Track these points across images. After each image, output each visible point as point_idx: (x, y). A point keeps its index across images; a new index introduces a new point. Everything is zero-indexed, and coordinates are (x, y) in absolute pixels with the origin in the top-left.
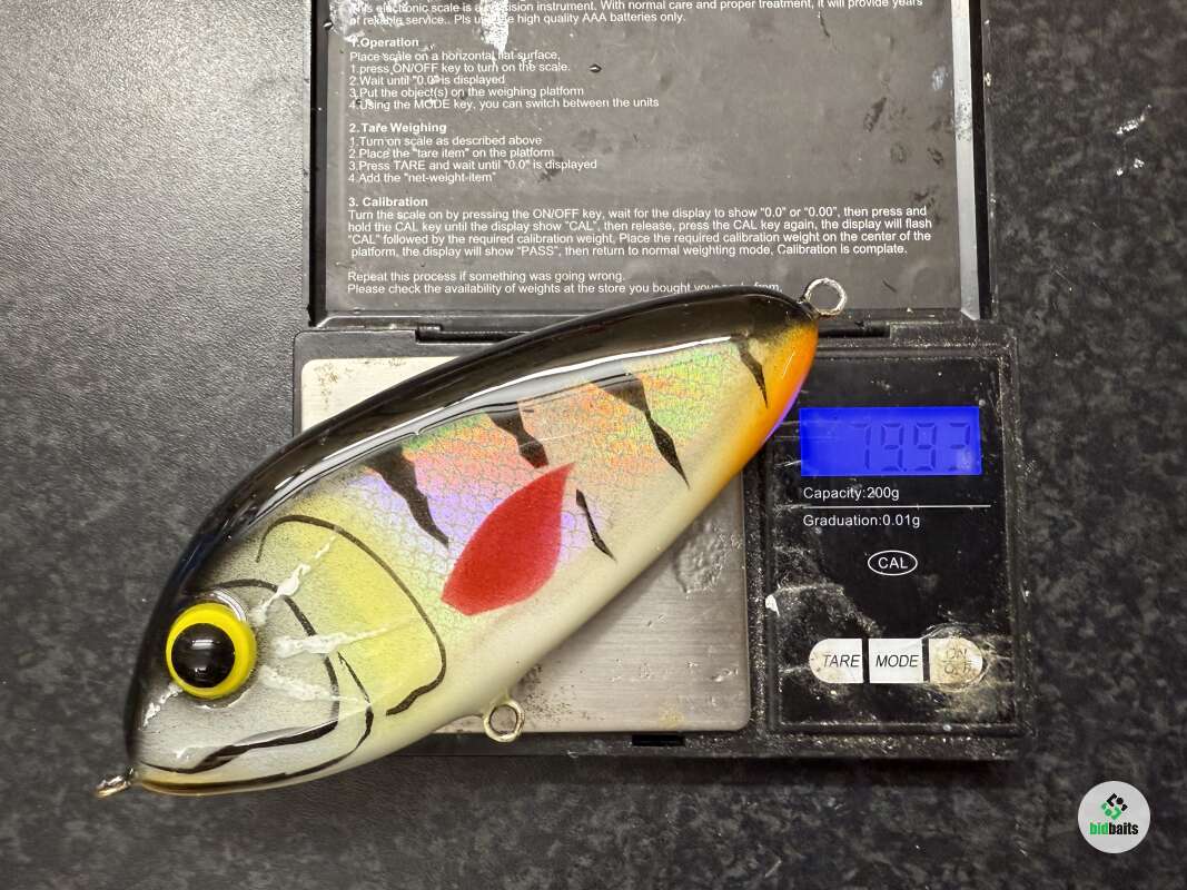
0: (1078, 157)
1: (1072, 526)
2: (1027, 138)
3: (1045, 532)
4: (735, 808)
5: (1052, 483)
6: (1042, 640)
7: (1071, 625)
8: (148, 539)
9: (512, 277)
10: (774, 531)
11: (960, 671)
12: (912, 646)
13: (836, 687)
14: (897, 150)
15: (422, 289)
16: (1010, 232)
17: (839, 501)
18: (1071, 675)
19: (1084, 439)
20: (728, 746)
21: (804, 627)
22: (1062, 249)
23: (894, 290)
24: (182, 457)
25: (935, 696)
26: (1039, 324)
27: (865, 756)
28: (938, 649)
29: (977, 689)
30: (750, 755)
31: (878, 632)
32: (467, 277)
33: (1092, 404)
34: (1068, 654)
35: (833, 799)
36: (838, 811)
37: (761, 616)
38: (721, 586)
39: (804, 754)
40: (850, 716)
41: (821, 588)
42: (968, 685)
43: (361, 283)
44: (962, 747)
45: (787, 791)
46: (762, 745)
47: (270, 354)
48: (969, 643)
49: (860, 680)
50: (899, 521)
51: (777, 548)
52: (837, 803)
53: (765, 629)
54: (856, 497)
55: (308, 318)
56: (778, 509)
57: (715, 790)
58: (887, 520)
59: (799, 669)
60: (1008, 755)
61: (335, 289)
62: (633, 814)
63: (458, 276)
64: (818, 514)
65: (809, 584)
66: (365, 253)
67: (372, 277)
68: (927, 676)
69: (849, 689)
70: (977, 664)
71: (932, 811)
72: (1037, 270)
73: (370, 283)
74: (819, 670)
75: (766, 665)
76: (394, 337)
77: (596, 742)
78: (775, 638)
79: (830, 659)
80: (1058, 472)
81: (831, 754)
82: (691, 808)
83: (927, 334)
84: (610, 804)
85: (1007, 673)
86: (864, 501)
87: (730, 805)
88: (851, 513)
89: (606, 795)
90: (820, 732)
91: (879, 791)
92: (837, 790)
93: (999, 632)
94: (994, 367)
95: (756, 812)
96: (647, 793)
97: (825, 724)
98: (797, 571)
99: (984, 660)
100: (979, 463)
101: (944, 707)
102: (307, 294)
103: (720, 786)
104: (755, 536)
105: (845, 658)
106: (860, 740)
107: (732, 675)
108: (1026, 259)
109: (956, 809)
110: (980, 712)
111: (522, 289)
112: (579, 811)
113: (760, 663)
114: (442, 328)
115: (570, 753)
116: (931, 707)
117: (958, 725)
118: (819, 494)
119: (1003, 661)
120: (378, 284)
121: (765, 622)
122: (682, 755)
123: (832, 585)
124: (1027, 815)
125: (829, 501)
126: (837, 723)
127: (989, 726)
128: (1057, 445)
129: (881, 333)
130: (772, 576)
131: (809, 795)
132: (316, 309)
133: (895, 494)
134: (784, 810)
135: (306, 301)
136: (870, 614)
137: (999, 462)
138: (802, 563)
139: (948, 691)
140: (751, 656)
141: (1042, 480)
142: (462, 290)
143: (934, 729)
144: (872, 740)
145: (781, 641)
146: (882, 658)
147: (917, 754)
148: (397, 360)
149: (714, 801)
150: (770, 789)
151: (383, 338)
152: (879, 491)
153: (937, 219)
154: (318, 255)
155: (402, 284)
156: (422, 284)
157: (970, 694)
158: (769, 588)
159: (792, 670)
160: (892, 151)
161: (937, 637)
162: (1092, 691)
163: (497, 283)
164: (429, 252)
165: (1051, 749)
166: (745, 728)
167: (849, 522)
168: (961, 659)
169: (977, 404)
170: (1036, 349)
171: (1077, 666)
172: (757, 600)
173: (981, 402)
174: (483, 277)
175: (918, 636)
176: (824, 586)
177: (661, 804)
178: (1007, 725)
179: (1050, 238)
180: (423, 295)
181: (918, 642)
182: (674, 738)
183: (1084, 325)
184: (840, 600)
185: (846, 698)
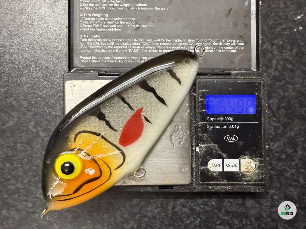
0: (284, 26)
1: (280, 128)
2: (270, 21)
3: (273, 130)
4: (187, 205)
5: (275, 116)
6: (271, 159)
7: (279, 155)
8: (23, 131)
9: (126, 58)
10: (198, 129)
11: (249, 168)
12: (236, 161)
13: (215, 172)
14: (235, 23)
15: (101, 61)
16: (265, 47)
17: (217, 121)
18: (279, 168)
19: (284, 104)
20: (185, 189)
21: (206, 156)
22: (279, 51)
23: (233, 62)
24: (33, 109)
25: (242, 175)
26: (273, 72)
27: (223, 191)
28: (243, 162)
29: (254, 173)
30: (191, 191)
31: (227, 157)
32: (114, 58)
33: (286, 95)
34: (278, 163)
35: (214, 202)
36: (215, 206)
37: (195, 153)
38: (184, 145)
39: (206, 191)
40: (219, 180)
41: (211, 145)
42: (251, 172)
43: (83, 60)
44: (248, 188)
45: (201, 200)
46: (195, 188)
47: (58, 79)
48: (252, 160)
49: (221, 170)
50: (233, 127)
51: (199, 134)
52: (215, 203)
53: (196, 157)
54: (221, 120)
55: (68, 69)
56: (200, 123)
57: (182, 200)
58: (230, 127)
59: (205, 168)
60: (261, 190)
61: (76, 61)
62: (159, 207)
63: (111, 58)
64: (211, 125)
65: (208, 144)
66: (85, 51)
67: (87, 58)
68: (240, 169)
69: (219, 173)
70: (254, 166)
71: (240, 205)
72: (272, 57)
73: (86, 59)
74: (210, 168)
75: (196, 167)
76: (92, 74)
77: (149, 188)
78: (198, 159)
79: (213, 165)
80: (277, 114)
81: (213, 191)
82: (175, 205)
83: (242, 75)
84: (153, 204)
85: (262, 168)
86: (224, 121)
87: (186, 204)
88: (220, 125)
89: (152, 202)
90: (210, 185)
91: (226, 200)
92: (215, 200)
93: (260, 157)
94: (260, 84)
95: (193, 206)
96: (163, 201)
97: (212, 182)
98: (205, 141)
99: (255, 165)
100: (255, 110)
101: (244, 178)
102: (68, 62)
103: (183, 199)
104: (193, 131)
105: (218, 165)
106: (221, 187)
107: (187, 169)
108: (269, 54)
109: (247, 204)
110: (254, 179)
111: (129, 62)
112: (145, 206)
113: (194, 166)
114: (106, 72)
115: (141, 191)
116: (241, 178)
117: (248, 183)
118: (211, 119)
119: (261, 165)
120: (89, 60)
121: (196, 155)
122: (172, 191)
123: (214, 144)
124: (266, 206)
125: (214, 121)
126: (215, 182)
127: (256, 183)
128: (276, 106)
129: (229, 74)
130: (198, 142)
131: (208, 201)
132: (70, 66)
133: (232, 119)
134: (201, 205)
135: (67, 64)
136: (224, 152)
137: (261, 110)
138: (206, 138)
139: (245, 173)
140: (192, 164)
141: (272, 116)
142: (112, 62)
143: (242, 184)
144: (224, 187)
145: (200, 160)
146: (228, 165)
147: (236, 191)
148: (92, 81)
149: (182, 203)
150: (197, 200)
151: (89, 75)
152: (228, 118)
153: (245, 43)
154: (71, 51)
155: (95, 60)
156: (101, 60)
157: (251, 174)
158: (197, 145)
159: (203, 168)
160: (233, 23)
161: (243, 159)
162: (284, 173)
163: (122, 60)
164: (103, 51)
165: (272, 189)
166: (189, 184)
167: (219, 127)
168: (249, 165)
169: (255, 94)
170: (272, 79)
171: (280, 166)
172: (194, 149)
173: (256, 94)
174: (118, 58)
175: (238, 158)
176: (212, 145)
177: (167, 204)
178: (261, 182)
179: (276, 48)
180: (101, 63)
181: (238, 160)
182: (170, 187)
183: (285, 73)
184: (217, 149)
185: (218, 176)
